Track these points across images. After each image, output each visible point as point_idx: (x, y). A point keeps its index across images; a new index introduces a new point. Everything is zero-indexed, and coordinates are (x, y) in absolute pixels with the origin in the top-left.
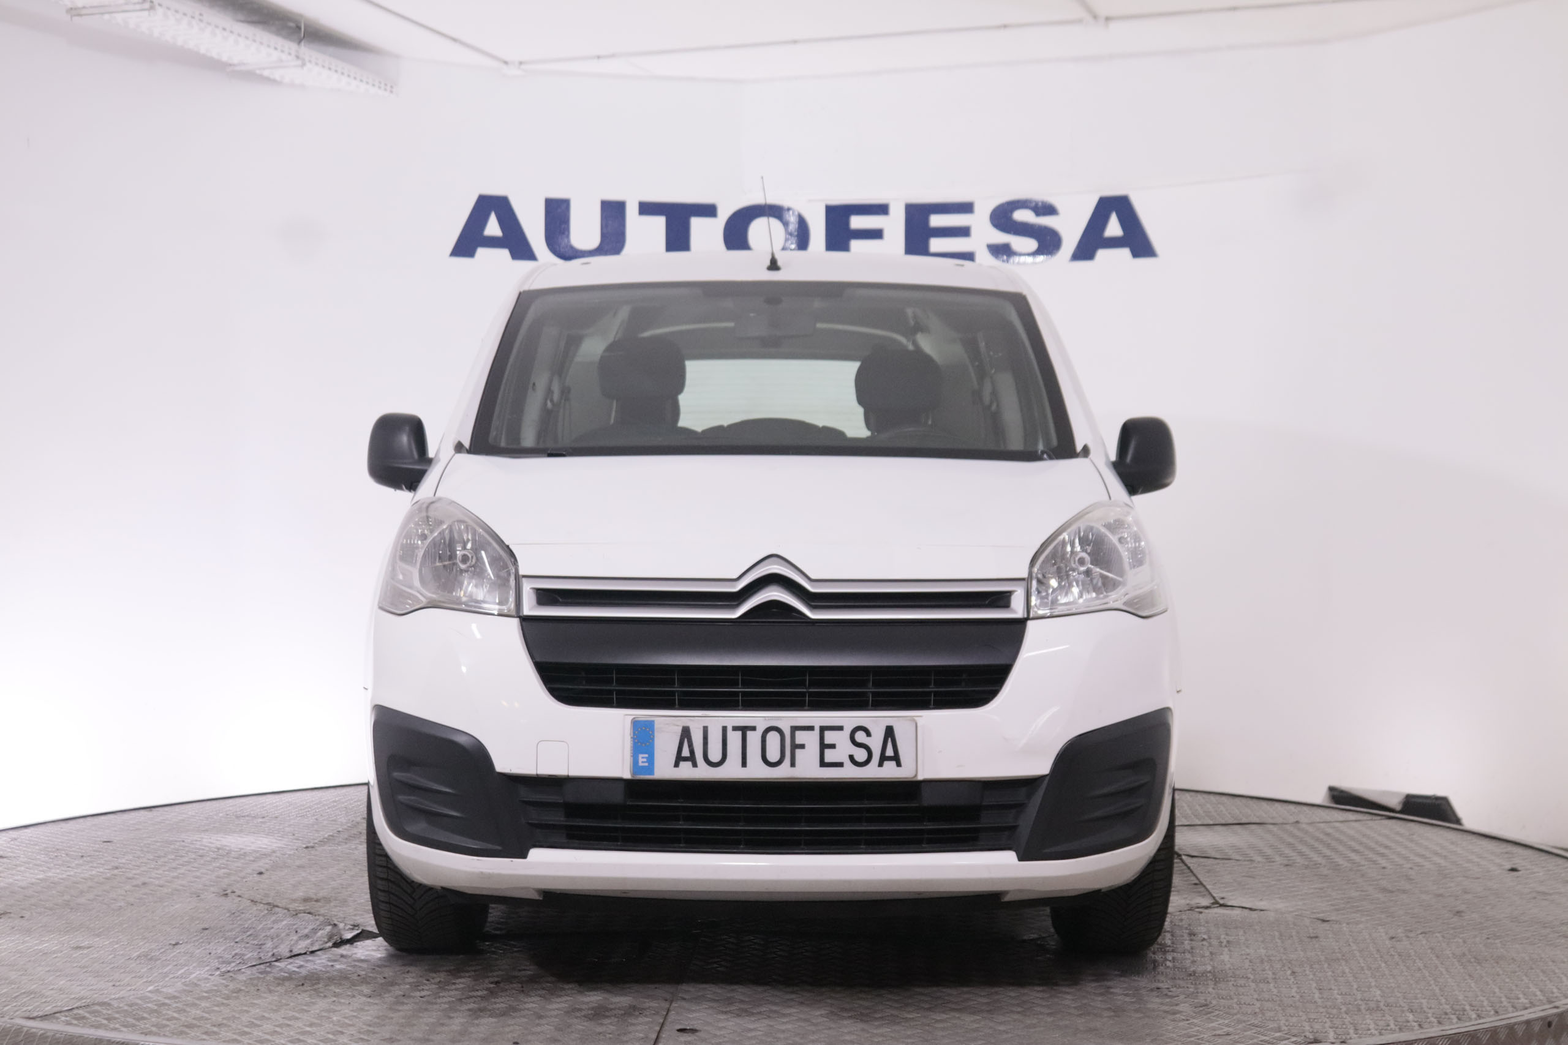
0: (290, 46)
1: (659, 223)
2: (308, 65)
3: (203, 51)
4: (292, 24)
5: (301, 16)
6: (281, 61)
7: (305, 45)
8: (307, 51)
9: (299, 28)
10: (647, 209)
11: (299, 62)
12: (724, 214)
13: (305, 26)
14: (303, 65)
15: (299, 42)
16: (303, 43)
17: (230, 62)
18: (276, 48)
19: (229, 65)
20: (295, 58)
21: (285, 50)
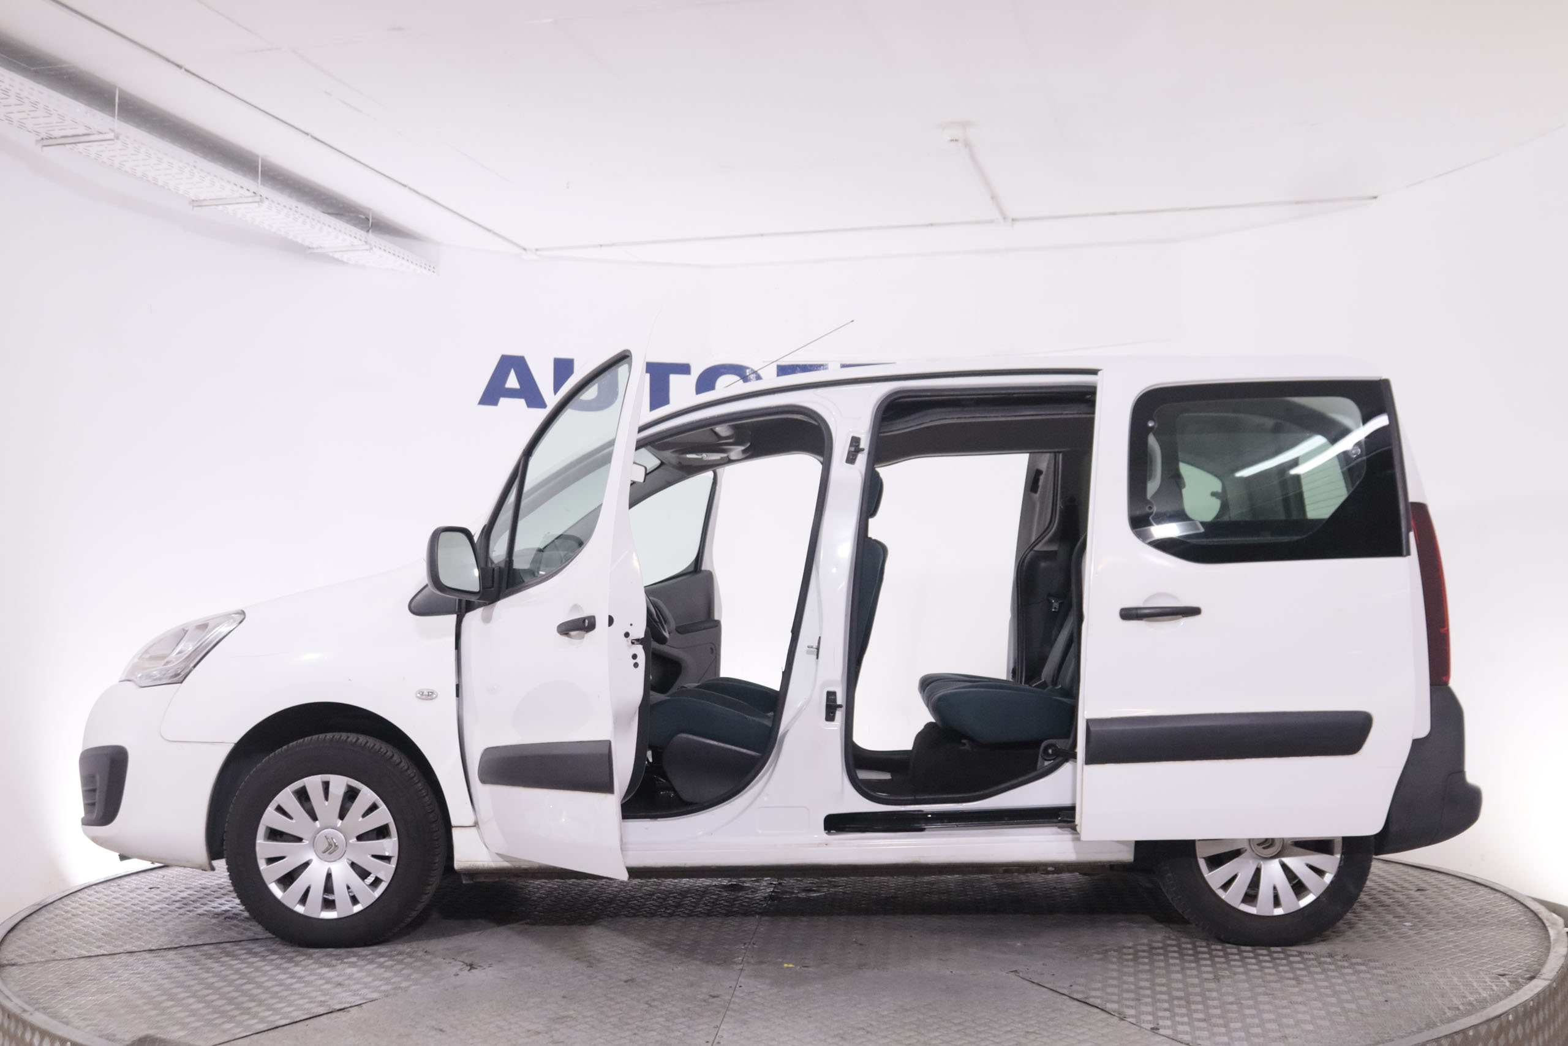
0: (360, 233)
2: (374, 249)
3: (290, 237)
4: (362, 217)
5: (370, 209)
6: (353, 245)
7: (372, 234)
8: (372, 237)
9: (368, 220)
11: (368, 247)
13: (373, 218)
14: (371, 248)
15: (368, 231)
16: (370, 231)
17: (310, 246)
18: (350, 235)
19: (309, 248)
20: (364, 243)
21: (358, 236)
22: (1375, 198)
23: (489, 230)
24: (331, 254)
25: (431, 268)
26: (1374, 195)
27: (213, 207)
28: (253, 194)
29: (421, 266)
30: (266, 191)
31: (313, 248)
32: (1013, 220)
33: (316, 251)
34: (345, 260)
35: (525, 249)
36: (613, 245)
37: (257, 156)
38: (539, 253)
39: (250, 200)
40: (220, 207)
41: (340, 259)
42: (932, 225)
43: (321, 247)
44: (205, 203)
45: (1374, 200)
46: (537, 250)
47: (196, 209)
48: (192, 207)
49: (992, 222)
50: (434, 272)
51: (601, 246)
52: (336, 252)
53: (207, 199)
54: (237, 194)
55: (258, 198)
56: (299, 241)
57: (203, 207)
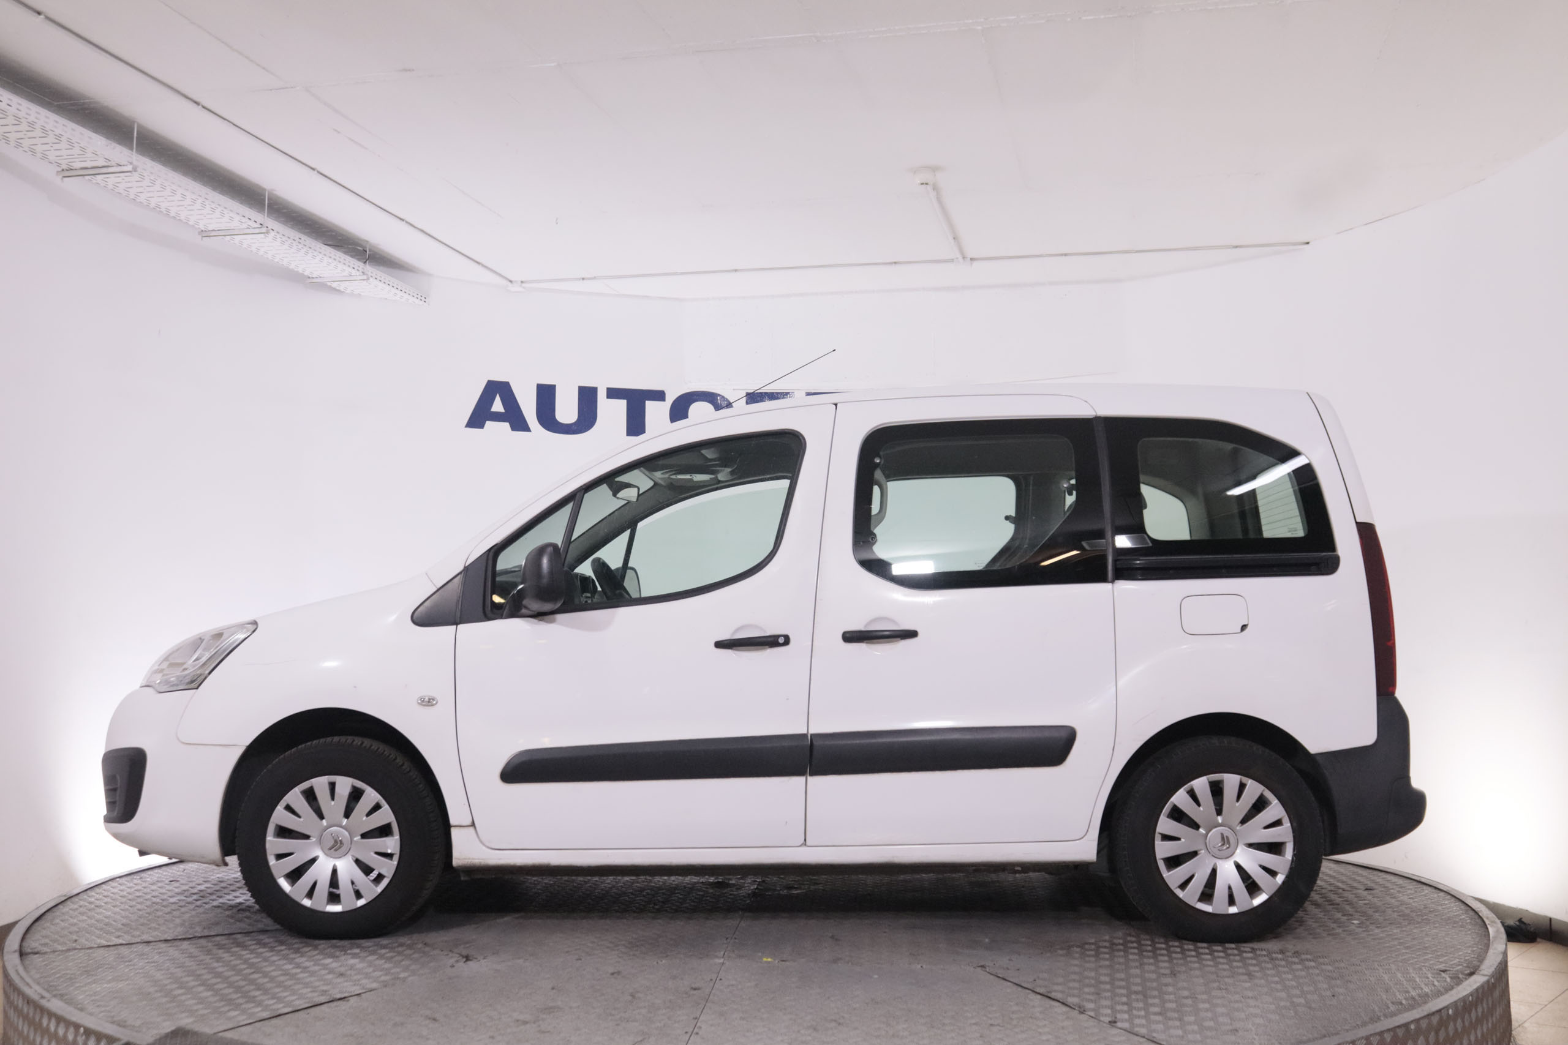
0: (359, 264)
1: (621, 405)
2: (371, 279)
3: (292, 267)
4: (360, 249)
5: (367, 241)
6: (350, 275)
7: (369, 265)
8: (369, 269)
9: (366, 251)
10: (613, 393)
11: (365, 277)
12: (670, 398)
13: (370, 251)
14: (368, 279)
15: (365, 263)
16: (367, 262)
17: (310, 276)
18: (349, 266)
20: (361, 274)
21: (356, 268)
22: (1308, 243)
23: (478, 263)
24: (329, 284)
25: (423, 298)
26: (1306, 241)
27: (221, 237)
28: (260, 226)
29: (412, 296)
30: (271, 223)
32: (972, 259)
34: (342, 289)
35: (511, 281)
36: (595, 278)
37: (264, 190)
38: (524, 285)
39: (257, 231)
40: (228, 238)
41: (338, 288)
42: (895, 263)
43: (319, 276)
44: (214, 233)
45: (1306, 246)
46: (522, 282)
47: (204, 238)
48: (201, 237)
49: (952, 261)
50: (424, 301)
51: (583, 279)
52: (333, 281)
53: (216, 229)
54: (245, 226)
55: (264, 230)
56: (300, 271)
57: (211, 238)
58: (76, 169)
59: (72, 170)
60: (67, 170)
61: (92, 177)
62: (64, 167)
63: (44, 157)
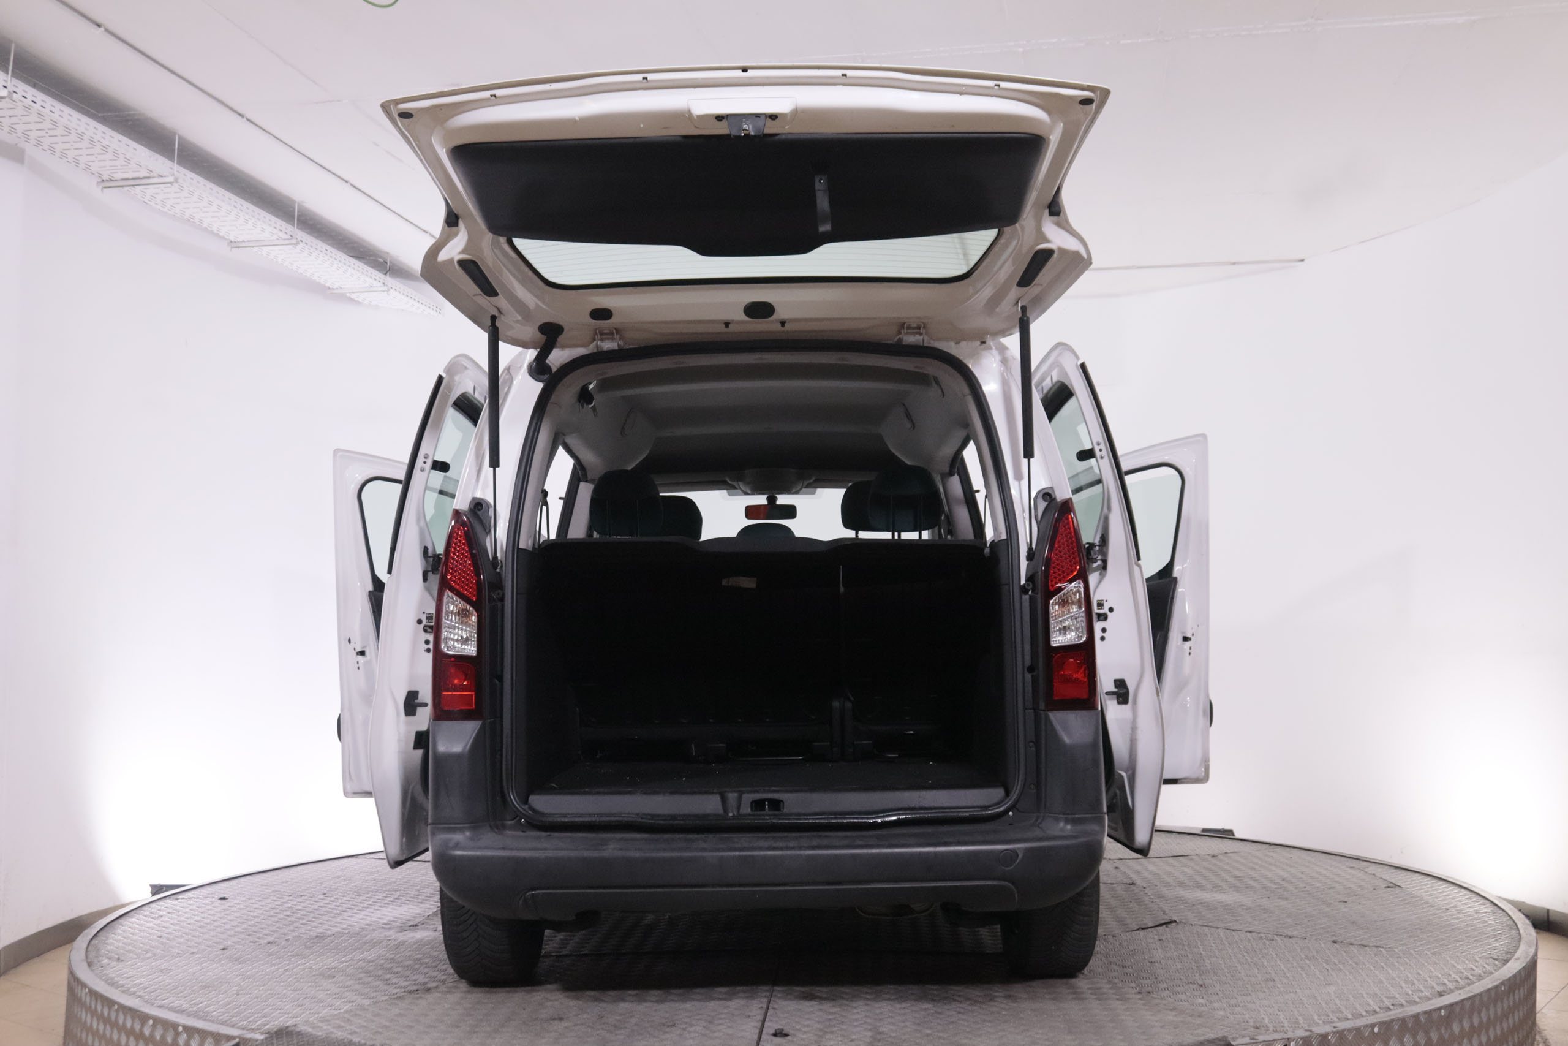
0: (380, 275)
2: (391, 290)
3: (315, 278)
4: (381, 260)
5: (388, 253)
6: (372, 287)
7: (390, 276)
8: (389, 280)
9: (387, 264)
11: (386, 288)
13: (390, 262)
14: (389, 290)
15: (386, 274)
16: (388, 273)
17: (331, 287)
18: (371, 277)
19: (329, 289)
20: (382, 285)
21: (377, 279)
22: (1303, 260)
24: (348, 295)
25: (438, 310)
26: (1302, 258)
27: (249, 249)
28: (290, 237)
29: (429, 307)
30: (300, 235)
31: (333, 289)
33: (336, 292)
34: (360, 301)
37: (294, 202)
39: (287, 242)
40: (256, 249)
41: (356, 299)
43: (341, 288)
44: (243, 244)
45: (1302, 263)
47: (234, 250)
48: (230, 248)
50: (440, 313)
52: (353, 293)
53: (245, 240)
54: (275, 237)
55: (294, 241)
56: (322, 282)
57: (241, 249)
58: (116, 180)
59: (112, 180)
60: (107, 181)
61: (132, 188)
62: (105, 177)
63: (87, 168)
